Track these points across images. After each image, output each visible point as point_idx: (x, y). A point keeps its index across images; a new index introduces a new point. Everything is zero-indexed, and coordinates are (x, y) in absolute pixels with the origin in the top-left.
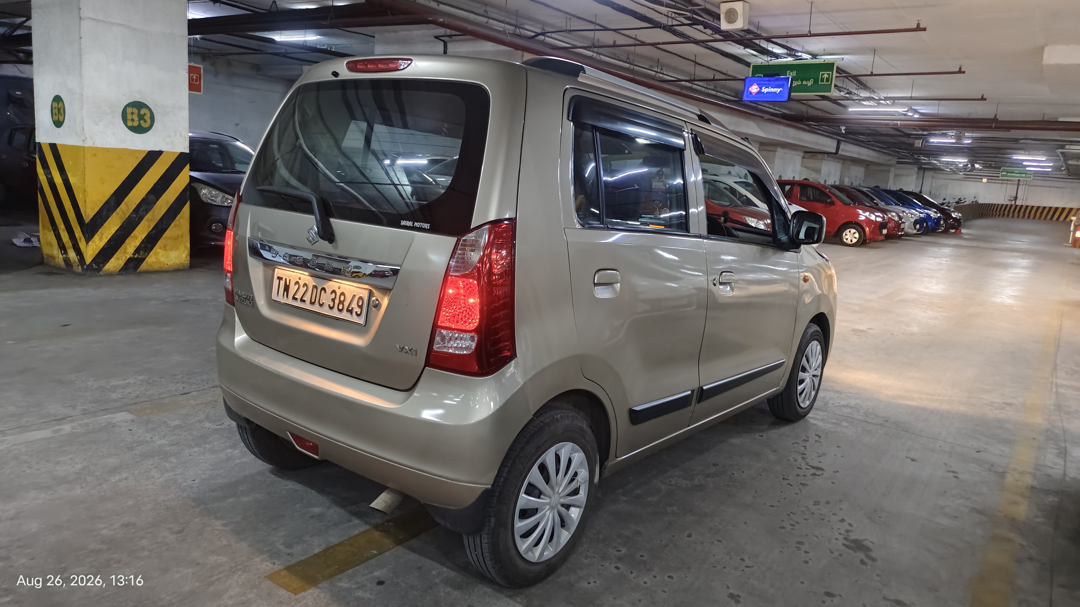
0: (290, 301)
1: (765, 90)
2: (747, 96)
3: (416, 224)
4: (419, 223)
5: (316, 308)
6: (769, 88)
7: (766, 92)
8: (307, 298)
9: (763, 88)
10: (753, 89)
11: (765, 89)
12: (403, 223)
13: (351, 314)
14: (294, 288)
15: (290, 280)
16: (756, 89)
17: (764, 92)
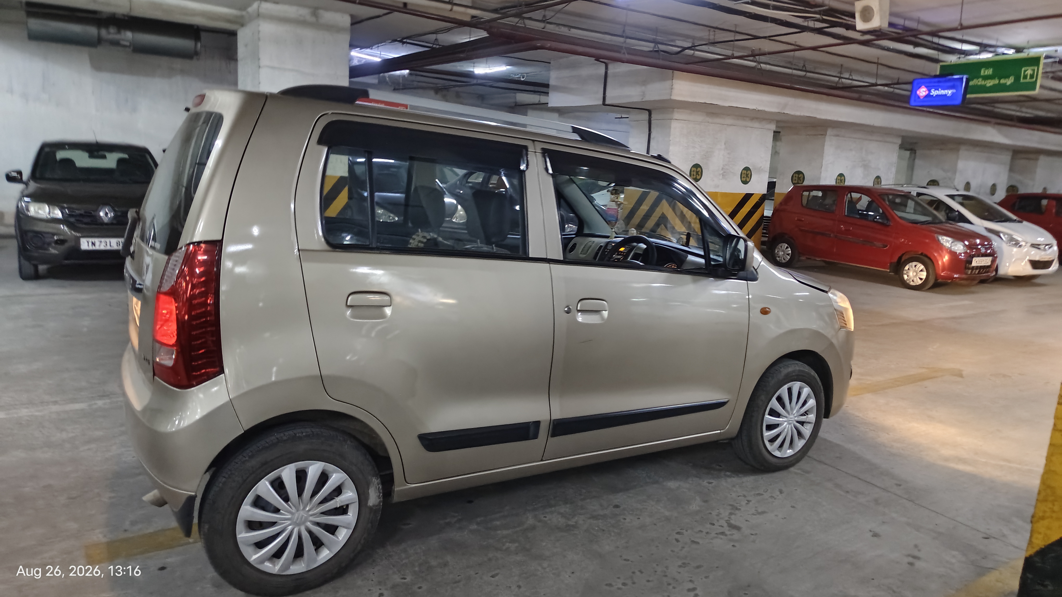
1: (934, 93)
2: (915, 101)
6: (938, 90)
7: (936, 95)
9: (932, 90)
10: (920, 92)
11: (934, 91)
16: (925, 91)
17: (933, 95)
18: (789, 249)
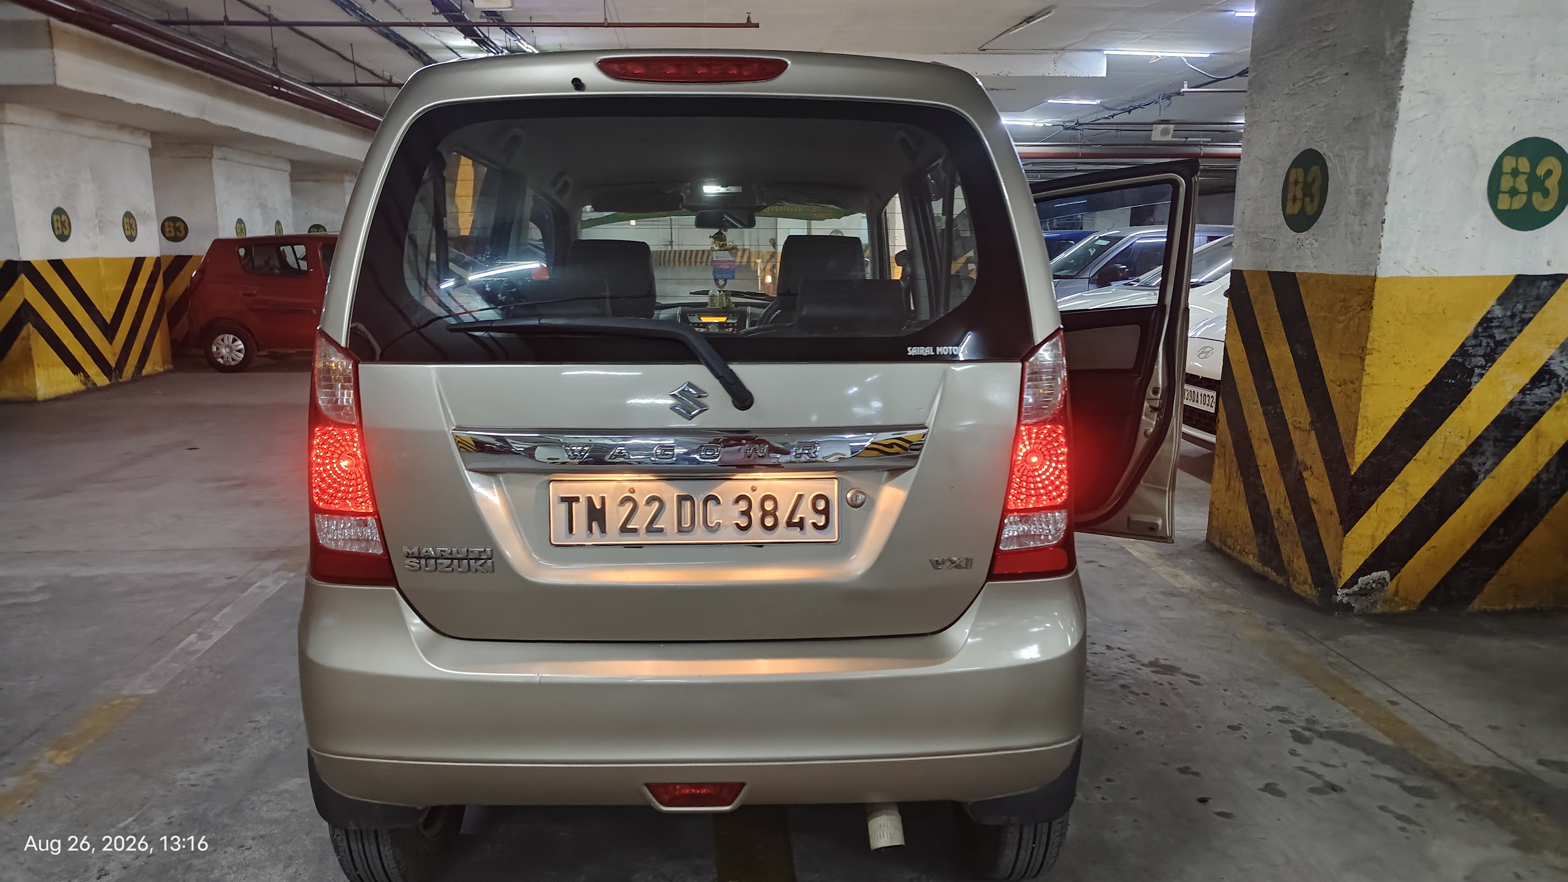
0: (613, 536)
3: (939, 349)
4: (945, 347)
5: (700, 536)
8: (669, 520)
12: (913, 351)
13: (802, 529)
14: (618, 511)
15: (603, 498)
18: (240, 342)
